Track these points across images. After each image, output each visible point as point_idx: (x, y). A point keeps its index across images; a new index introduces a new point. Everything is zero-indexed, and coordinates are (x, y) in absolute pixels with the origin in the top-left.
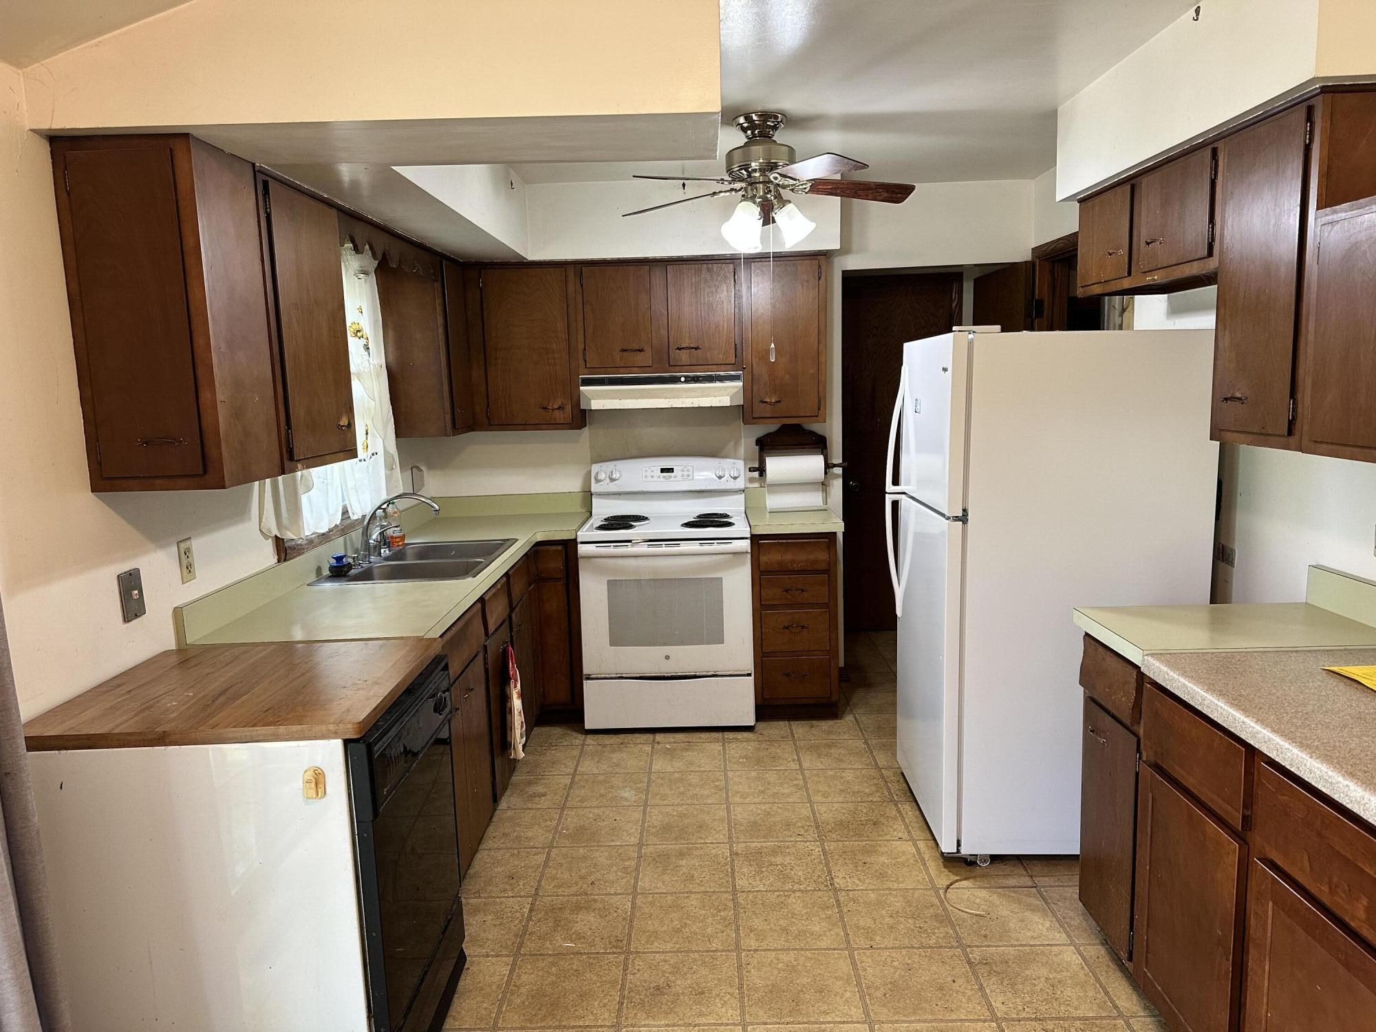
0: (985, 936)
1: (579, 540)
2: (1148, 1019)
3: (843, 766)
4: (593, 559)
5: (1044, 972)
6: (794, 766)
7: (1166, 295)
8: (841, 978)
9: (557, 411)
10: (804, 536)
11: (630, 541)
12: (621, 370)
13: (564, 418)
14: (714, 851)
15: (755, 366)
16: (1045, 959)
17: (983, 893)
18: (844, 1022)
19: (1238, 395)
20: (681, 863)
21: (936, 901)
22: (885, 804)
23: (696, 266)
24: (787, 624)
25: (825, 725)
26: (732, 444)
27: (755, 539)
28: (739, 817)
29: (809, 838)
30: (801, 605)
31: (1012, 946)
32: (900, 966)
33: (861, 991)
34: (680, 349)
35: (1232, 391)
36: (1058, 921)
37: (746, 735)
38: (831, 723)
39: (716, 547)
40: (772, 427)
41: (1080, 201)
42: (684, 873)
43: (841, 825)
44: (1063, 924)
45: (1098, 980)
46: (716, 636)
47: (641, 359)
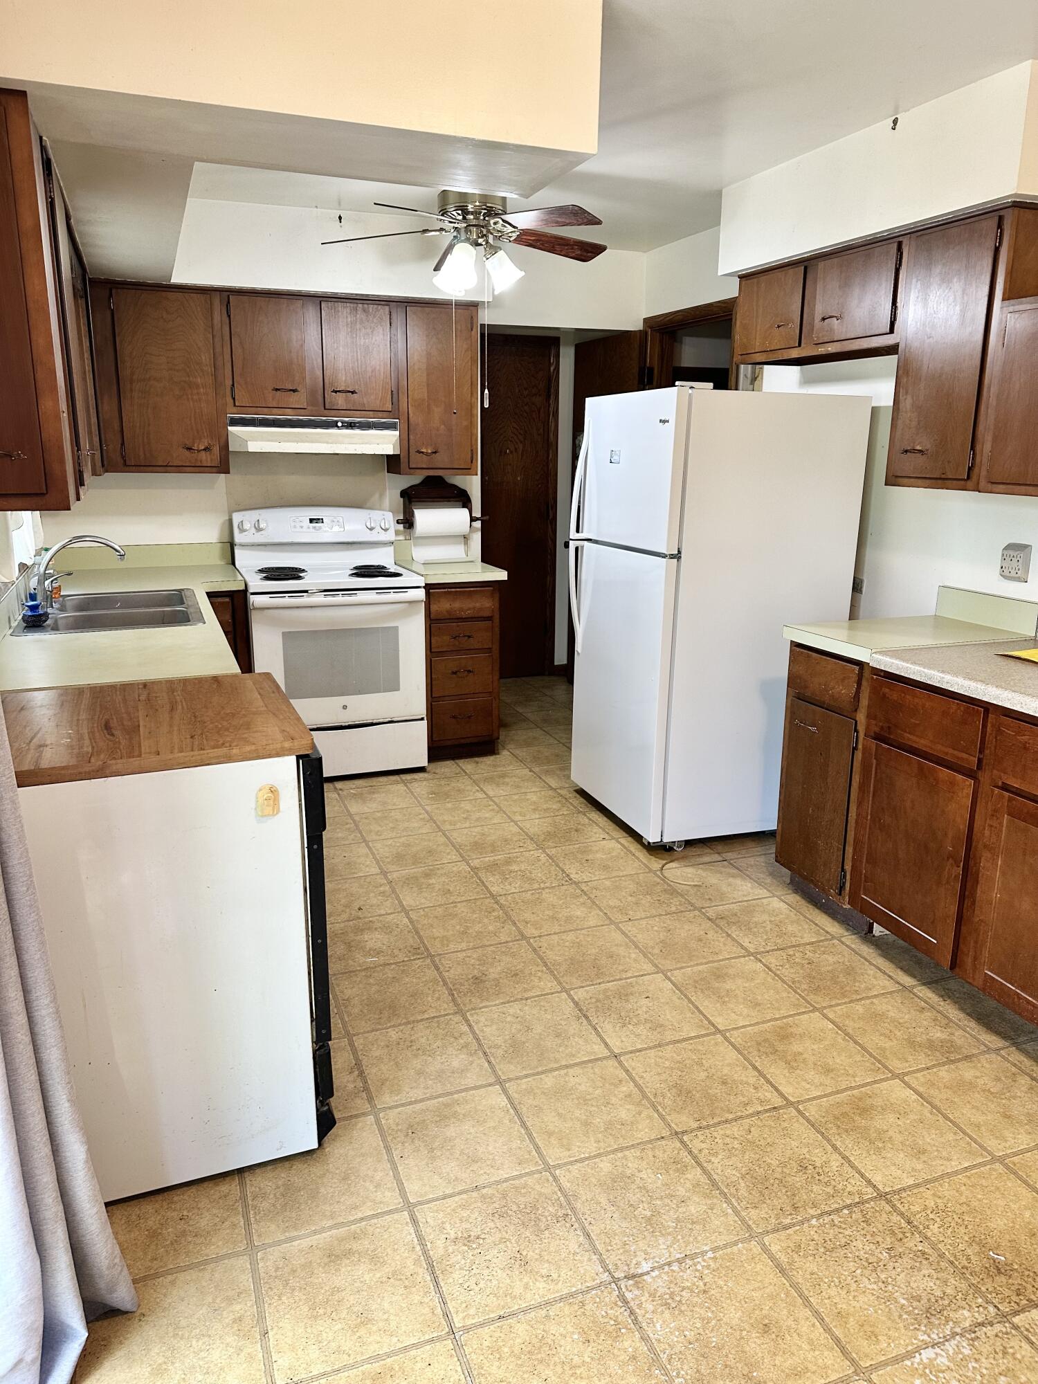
0: (710, 899)
1: (251, 590)
2: (853, 937)
3: (523, 791)
4: (266, 611)
5: (765, 917)
6: (480, 795)
7: (799, 367)
8: (621, 945)
9: (203, 452)
10: (466, 585)
11: (306, 591)
12: (275, 411)
13: (211, 460)
14: (454, 869)
15: (411, 415)
16: (762, 909)
17: (690, 870)
18: (642, 975)
19: (918, 448)
20: (431, 881)
21: (658, 880)
22: (575, 815)
23: (352, 305)
24: (455, 670)
25: (489, 760)
26: (377, 496)
27: (428, 587)
28: (459, 840)
29: (531, 848)
30: (469, 650)
31: (732, 903)
32: (660, 929)
33: (641, 951)
34: (336, 392)
35: (912, 445)
36: (755, 881)
37: (421, 775)
38: (492, 758)
39: (392, 596)
40: (415, 479)
41: (741, 277)
42: (439, 889)
43: (549, 835)
44: (760, 884)
45: (805, 917)
46: (393, 684)
47: (294, 400)
